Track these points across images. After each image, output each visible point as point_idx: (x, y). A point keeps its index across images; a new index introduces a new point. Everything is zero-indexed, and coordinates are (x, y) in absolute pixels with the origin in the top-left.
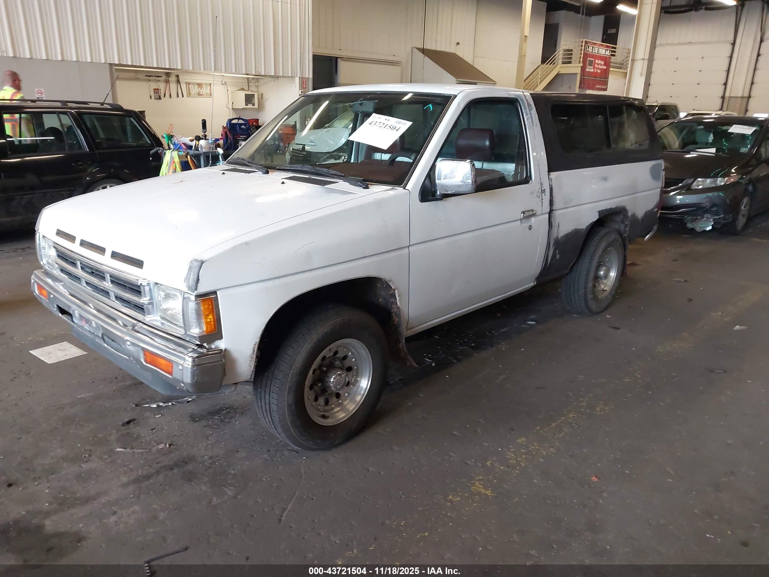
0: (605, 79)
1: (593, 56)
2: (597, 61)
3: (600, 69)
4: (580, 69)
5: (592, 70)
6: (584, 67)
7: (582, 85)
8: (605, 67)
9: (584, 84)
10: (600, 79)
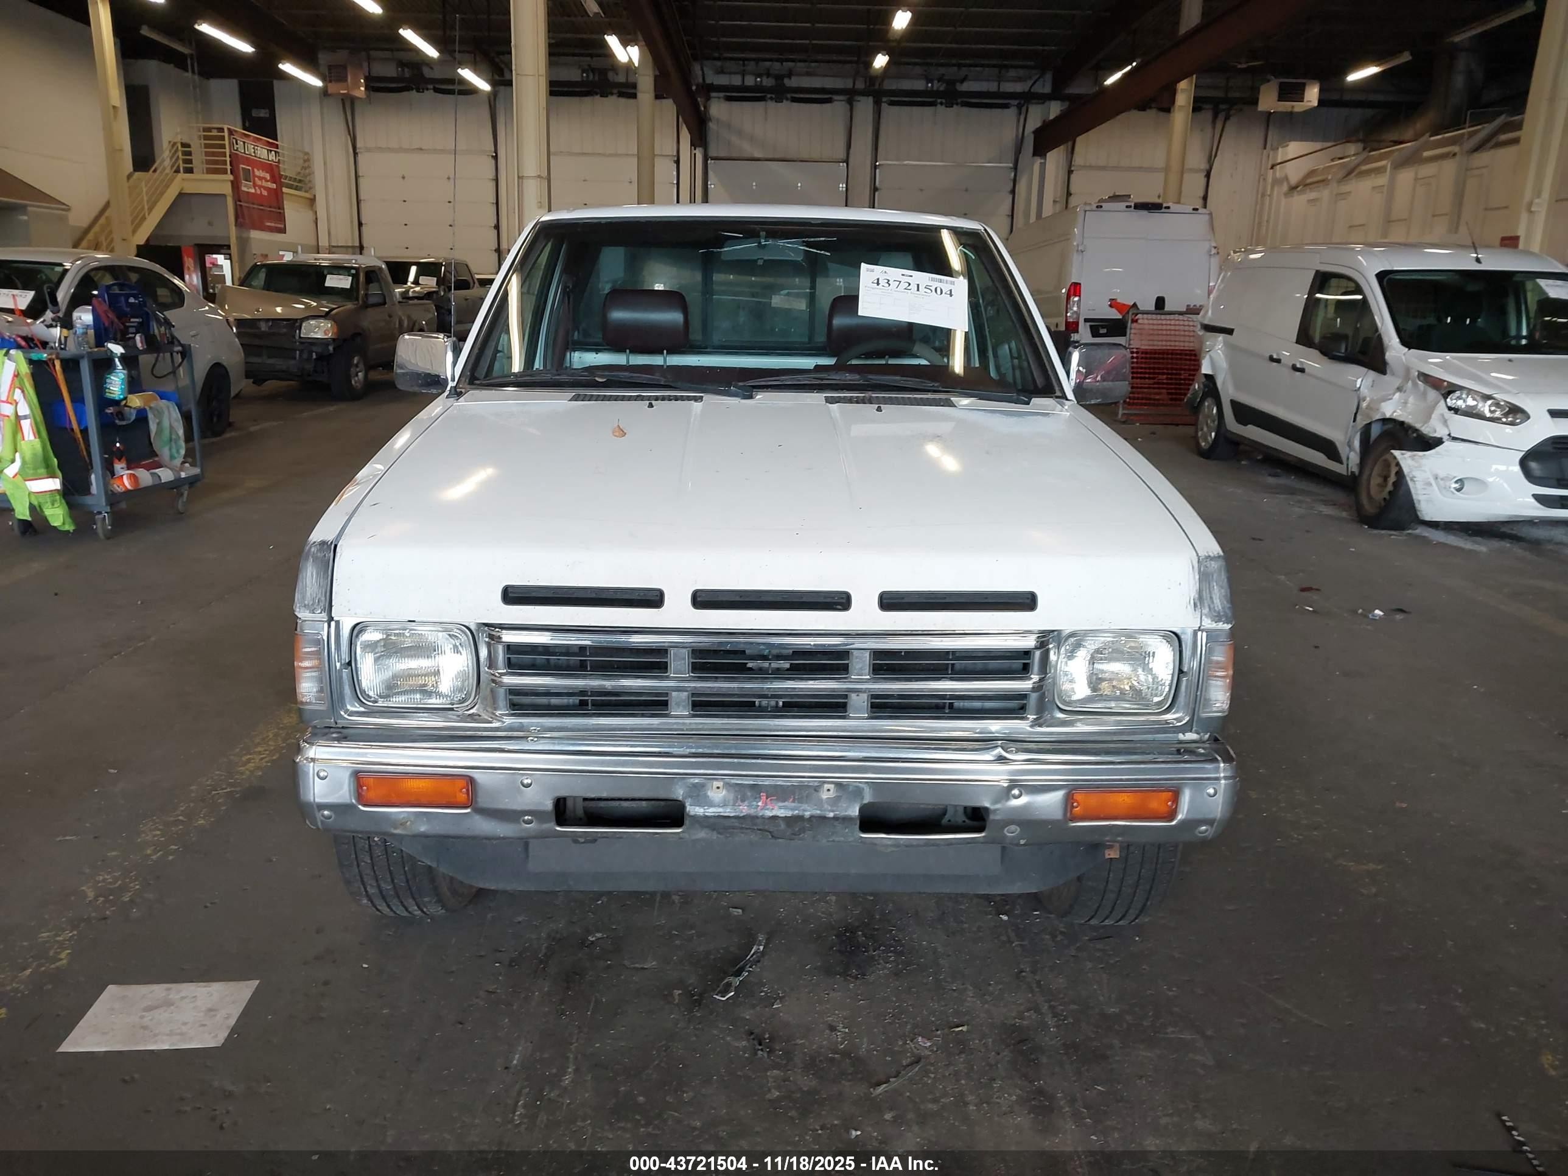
0: (279, 209)
1: (248, 161)
2: (257, 173)
3: (266, 188)
4: (229, 185)
5: (253, 191)
6: (237, 183)
7: (241, 220)
8: (274, 186)
9: (243, 217)
10: (269, 209)
